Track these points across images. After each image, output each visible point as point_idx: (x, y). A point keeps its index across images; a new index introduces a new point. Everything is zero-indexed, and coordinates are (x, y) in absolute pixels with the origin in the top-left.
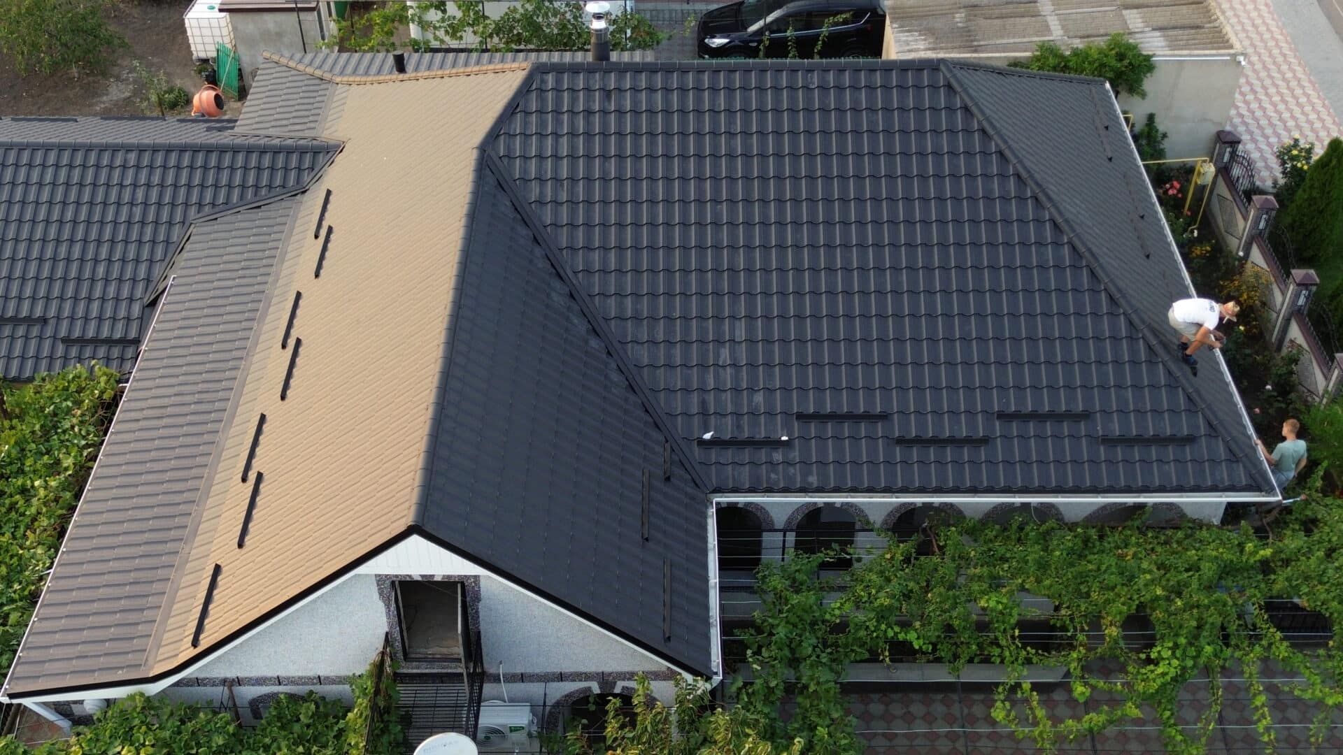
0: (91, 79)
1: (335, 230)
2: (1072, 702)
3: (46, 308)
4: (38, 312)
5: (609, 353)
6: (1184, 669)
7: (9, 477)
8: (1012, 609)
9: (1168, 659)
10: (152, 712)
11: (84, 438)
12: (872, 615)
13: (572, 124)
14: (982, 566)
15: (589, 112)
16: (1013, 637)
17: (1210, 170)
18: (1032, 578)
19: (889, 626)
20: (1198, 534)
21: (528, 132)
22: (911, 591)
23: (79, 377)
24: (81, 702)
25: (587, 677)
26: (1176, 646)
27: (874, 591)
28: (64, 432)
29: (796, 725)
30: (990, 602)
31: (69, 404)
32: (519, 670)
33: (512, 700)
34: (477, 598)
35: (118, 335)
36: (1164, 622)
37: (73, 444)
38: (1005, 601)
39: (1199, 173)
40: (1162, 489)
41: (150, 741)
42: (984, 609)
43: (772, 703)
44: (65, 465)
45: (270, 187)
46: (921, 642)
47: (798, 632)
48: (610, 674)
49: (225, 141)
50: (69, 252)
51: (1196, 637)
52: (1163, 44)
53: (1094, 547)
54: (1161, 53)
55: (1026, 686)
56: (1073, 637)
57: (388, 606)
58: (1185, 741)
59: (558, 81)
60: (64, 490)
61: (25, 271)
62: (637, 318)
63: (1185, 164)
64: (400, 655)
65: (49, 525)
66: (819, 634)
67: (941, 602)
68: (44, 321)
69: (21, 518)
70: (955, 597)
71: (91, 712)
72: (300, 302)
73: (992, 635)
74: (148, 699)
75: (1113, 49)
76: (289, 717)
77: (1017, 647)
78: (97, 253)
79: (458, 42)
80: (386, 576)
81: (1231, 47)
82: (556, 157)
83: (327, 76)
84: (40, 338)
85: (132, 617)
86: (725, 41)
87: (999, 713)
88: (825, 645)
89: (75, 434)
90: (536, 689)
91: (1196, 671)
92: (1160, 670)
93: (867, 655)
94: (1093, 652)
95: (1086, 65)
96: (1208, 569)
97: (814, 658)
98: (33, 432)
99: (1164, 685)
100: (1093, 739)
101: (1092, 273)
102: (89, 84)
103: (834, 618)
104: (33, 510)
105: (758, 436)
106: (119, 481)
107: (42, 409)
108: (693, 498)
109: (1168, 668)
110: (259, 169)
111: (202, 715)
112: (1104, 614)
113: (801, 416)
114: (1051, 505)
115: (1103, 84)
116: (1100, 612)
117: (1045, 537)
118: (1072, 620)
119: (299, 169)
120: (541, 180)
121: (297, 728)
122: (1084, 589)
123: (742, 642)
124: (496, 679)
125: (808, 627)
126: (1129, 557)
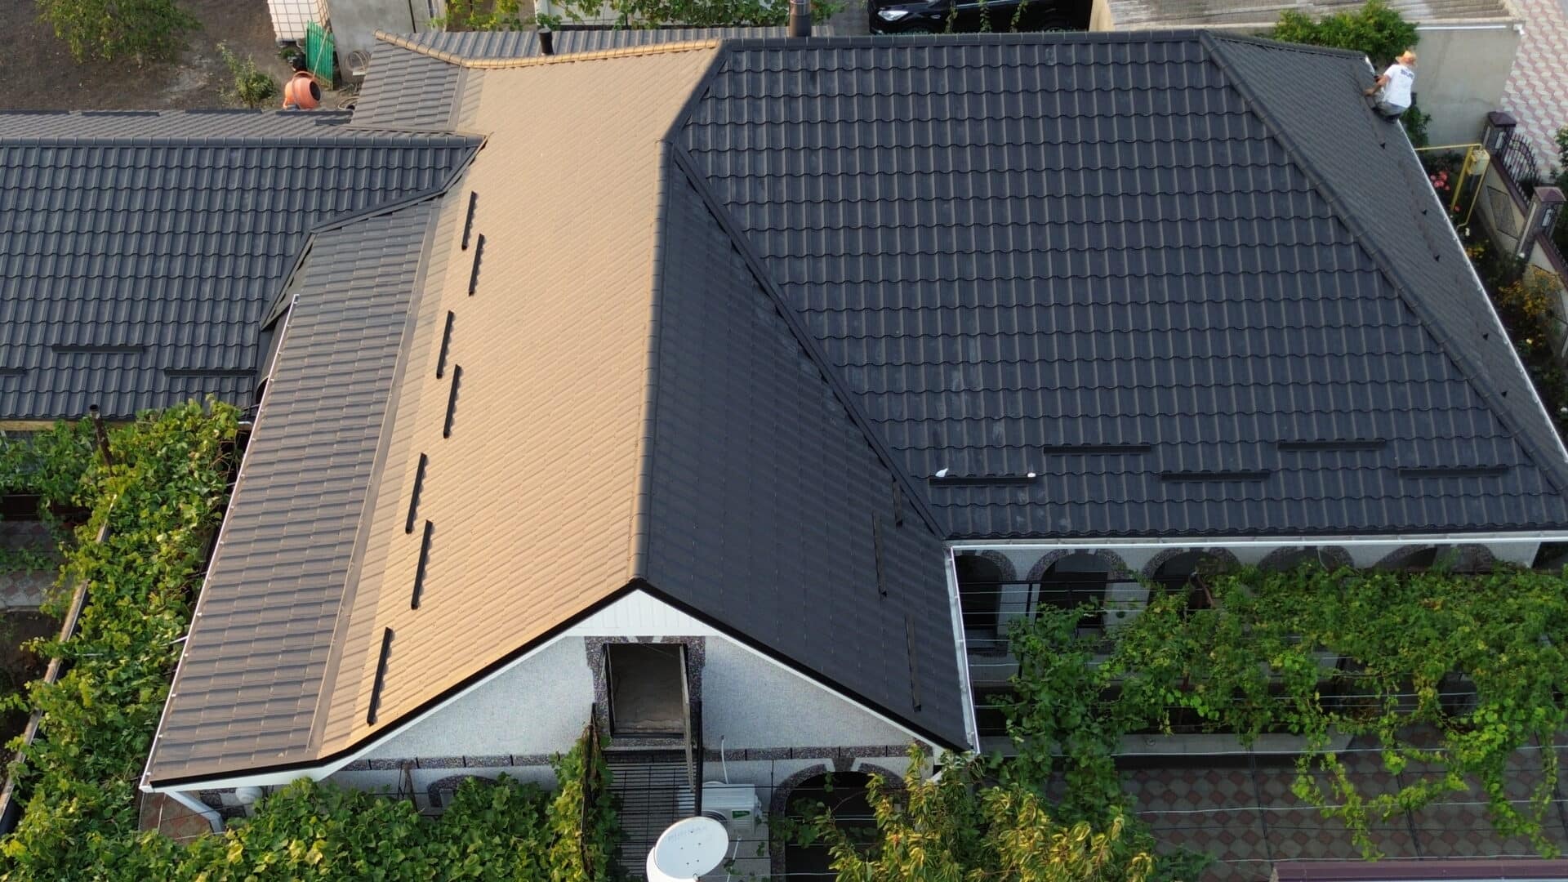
0: (157, 65)
1: (487, 239)
2: (1383, 777)
3: (144, 334)
4: (136, 339)
5: (823, 378)
6: (1512, 734)
7: (121, 531)
8: (1310, 669)
9: (1493, 723)
10: (321, 801)
11: (205, 484)
12: (1148, 678)
13: (771, 111)
14: (1268, 620)
15: (790, 97)
16: (1313, 701)
17: (1484, 157)
18: (1329, 633)
19: (1169, 690)
20: (1513, 580)
21: (721, 122)
22: (1191, 650)
23: (192, 415)
24: (233, 790)
25: (821, 753)
26: (1503, 709)
27: (1148, 651)
28: (181, 478)
29: (1069, 806)
30: (1285, 661)
31: (184, 445)
32: (742, 747)
33: (732, 781)
34: (701, 662)
35: (230, 365)
36: (1487, 681)
37: (194, 492)
38: (1302, 659)
39: (1471, 161)
40: (1472, 528)
41: (321, 833)
42: (1276, 670)
43: (1037, 781)
44: (187, 516)
45: (401, 189)
46: (1207, 708)
47: (1064, 698)
48: (848, 749)
49: (345, 136)
50: (169, 268)
51: (1525, 698)
52: (1427, 11)
53: (1395, 596)
54: (1426, 22)
55: (1331, 756)
56: (1382, 701)
57: (597, 674)
58: (1517, 818)
59: (754, 61)
60: (188, 544)
61: (118, 291)
62: (853, 338)
63: (1450, 151)
64: (607, 731)
65: (176, 587)
66: (1088, 701)
67: (1227, 662)
68: (143, 349)
69: (141, 579)
70: (1244, 657)
71: (245, 801)
72: (454, 323)
73: (1288, 699)
74: (315, 785)
75: (1371, 17)
76: (480, 804)
77: (1319, 712)
78: (202, 269)
79: (593, 18)
80: (598, 638)
81: (1507, 14)
82: (754, 150)
83: (455, 60)
84: (140, 369)
85: (288, 691)
86: (903, 13)
87: (1300, 789)
88: (1096, 713)
89: (195, 480)
90: (760, 768)
91: (1526, 738)
92: (1485, 736)
93: (1145, 725)
94: (1406, 718)
95: (1340, 36)
96: (1534, 620)
97: (1084, 728)
98: (145, 479)
99: (1489, 754)
100: (1410, 818)
101: (1384, 278)
102: (155, 72)
103: (1103, 683)
104: (155, 569)
105: (1000, 473)
106: (256, 534)
107: (152, 452)
108: (928, 546)
109: (1493, 734)
110: (387, 169)
111: (379, 803)
112: (1416, 672)
113: (1049, 449)
114: (1339, 549)
115: (1362, 59)
116: (1411, 671)
117: (1337, 586)
118: (1381, 681)
119: (435, 169)
120: (737, 177)
121: (490, 815)
122: (1390, 644)
123: (998, 711)
124: (717, 756)
125: (1075, 694)
126: (1438, 608)
